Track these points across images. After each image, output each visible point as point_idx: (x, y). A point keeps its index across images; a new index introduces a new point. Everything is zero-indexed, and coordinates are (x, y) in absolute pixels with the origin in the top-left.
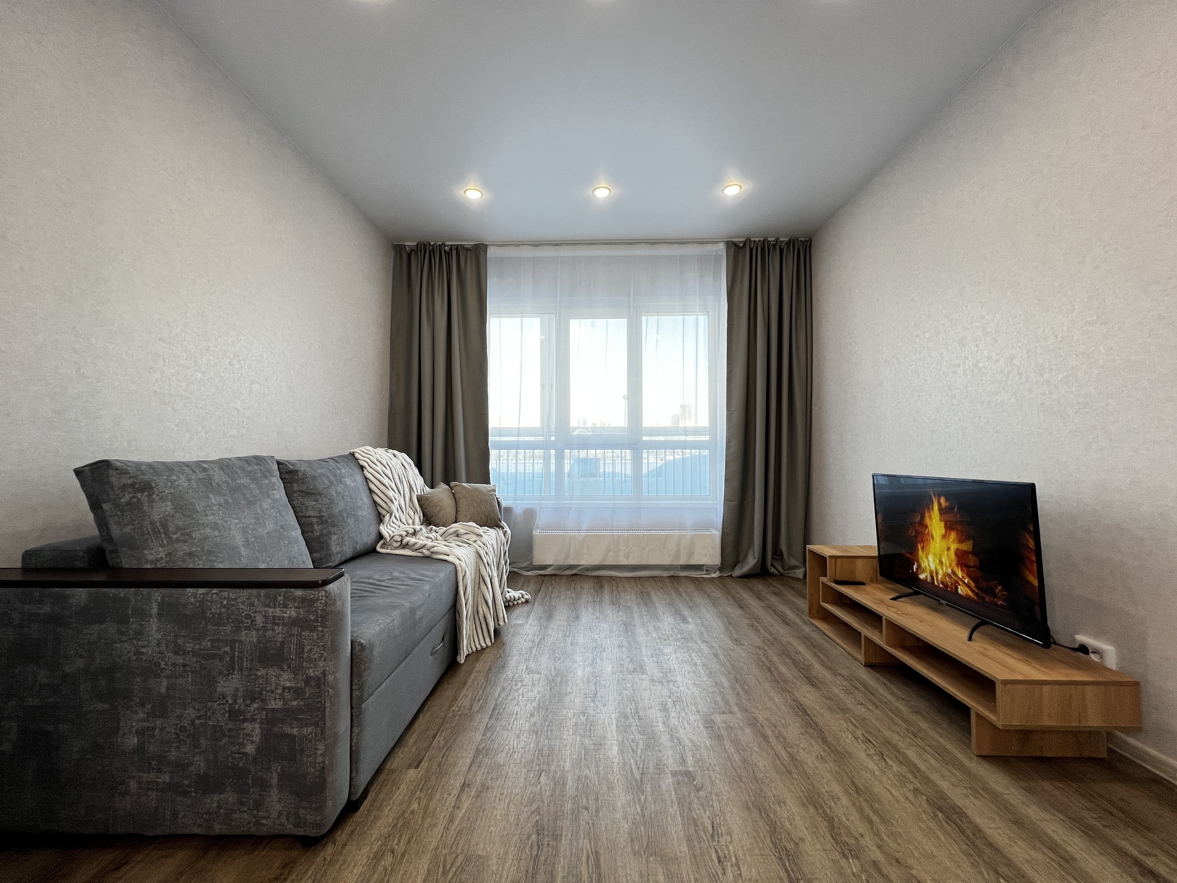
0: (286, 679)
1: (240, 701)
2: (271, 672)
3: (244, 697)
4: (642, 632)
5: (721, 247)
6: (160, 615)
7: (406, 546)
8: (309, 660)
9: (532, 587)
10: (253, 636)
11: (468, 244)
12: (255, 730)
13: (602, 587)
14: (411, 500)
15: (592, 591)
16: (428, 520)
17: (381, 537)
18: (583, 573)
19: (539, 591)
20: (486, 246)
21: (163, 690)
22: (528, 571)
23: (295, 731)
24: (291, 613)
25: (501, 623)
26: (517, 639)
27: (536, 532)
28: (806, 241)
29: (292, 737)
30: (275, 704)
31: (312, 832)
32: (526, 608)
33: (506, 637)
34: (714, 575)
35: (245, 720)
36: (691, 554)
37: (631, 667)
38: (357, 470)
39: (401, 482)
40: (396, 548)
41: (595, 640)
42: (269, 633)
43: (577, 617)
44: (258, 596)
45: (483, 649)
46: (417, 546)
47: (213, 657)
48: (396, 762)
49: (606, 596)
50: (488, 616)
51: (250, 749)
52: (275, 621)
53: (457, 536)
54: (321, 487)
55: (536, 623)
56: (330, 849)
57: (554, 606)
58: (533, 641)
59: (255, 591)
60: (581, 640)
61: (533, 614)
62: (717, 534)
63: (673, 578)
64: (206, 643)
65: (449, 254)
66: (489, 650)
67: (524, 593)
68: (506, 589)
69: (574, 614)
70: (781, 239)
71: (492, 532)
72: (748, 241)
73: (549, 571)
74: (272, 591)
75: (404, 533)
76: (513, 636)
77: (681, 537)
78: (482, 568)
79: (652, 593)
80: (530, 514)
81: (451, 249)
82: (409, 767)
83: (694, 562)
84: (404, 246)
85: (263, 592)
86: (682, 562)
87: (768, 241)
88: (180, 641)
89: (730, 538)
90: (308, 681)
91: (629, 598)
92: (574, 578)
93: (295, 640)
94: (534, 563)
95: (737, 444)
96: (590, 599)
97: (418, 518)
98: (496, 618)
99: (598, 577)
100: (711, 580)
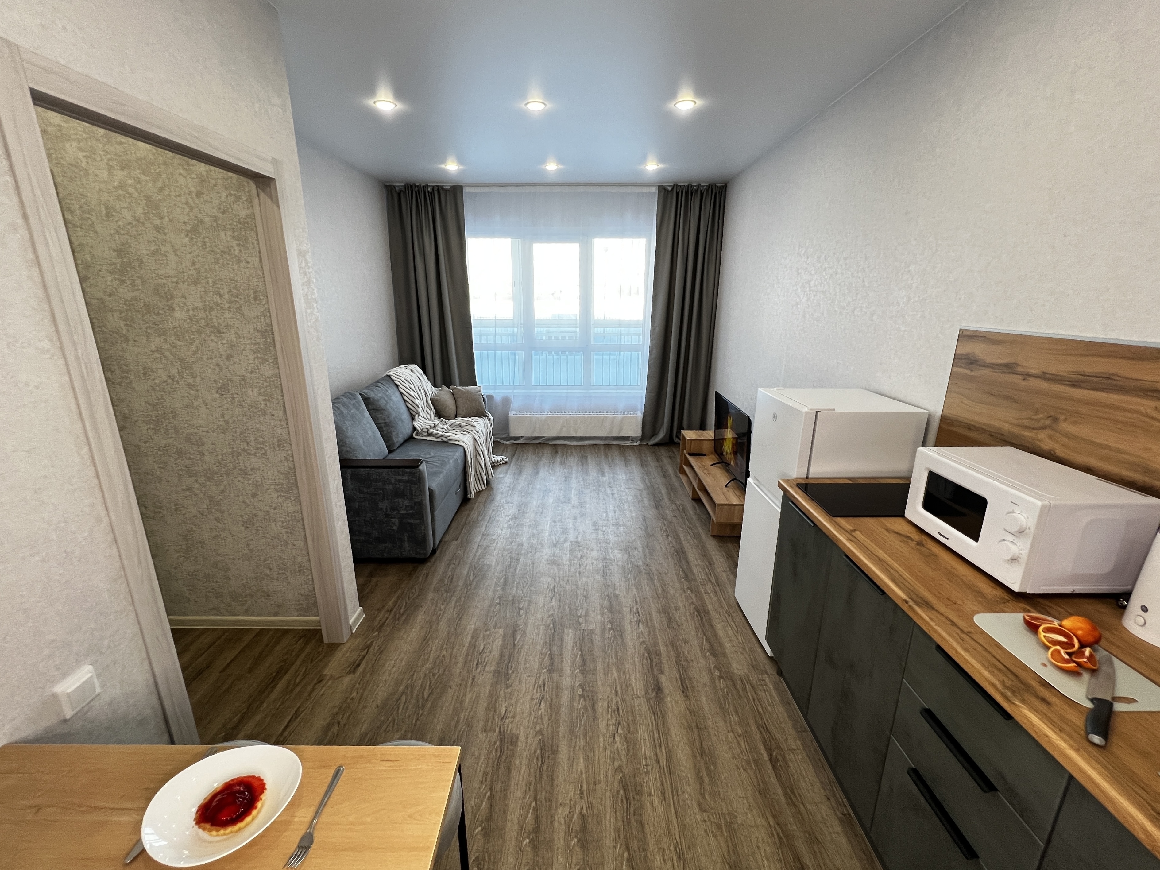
0: (407, 503)
1: (389, 511)
2: (400, 500)
3: (391, 509)
4: (575, 481)
5: (654, 190)
6: (351, 479)
7: (430, 435)
8: (415, 496)
9: (510, 452)
10: (391, 487)
11: (447, 186)
12: (397, 521)
13: (557, 452)
14: (427, 402)
15: (549, 455)
16: (439, 414)
17: (414, 429)
18: (547, 442)
19: (514, 455)
20: (461, 187)
21: (357, 507)
22: (507, 441)
23: (412, 521)
24: (406, 478)
25: (490, 477)
26: (500, 486)
27: (511, 414)
28: (723, 186)
29: (411, 524)
30: (402, 512)
31: (423, 556)
32: (505, 467)
33: (494, 485)
34: (635, 444)
35: (392, 518)
36: (621, 430)
37: (563, 500)
38: (395, 388)
39: (420, 391)
40: (425, 436)
41: (546, 486)
42: (398, 486)
43: (537, 473)
44: (391, 472)
45: (480, 491)
46: (438, 435)
47: (375, 494)
48: (447, 538)
49: (558, 460)
50: (482, 473)
51: (395, 528)
52: (400, 481)
53: (460, 427)
54: (382, 406)
55: (511, 476)
56: (429, 564)
57: (523, 466)
58: (509, 487)
59: (390, 470)
60: (538, 486)
61: (509, 471)
62: (640, 415)
63: (608, 446)
64: (372, 490)
65: (432, 194)
66: (483, 492)
67: (504, 457)
68: (492, 455)
69: (535, 471)
70: (703, 184)
71: (481, 421)
72: (675, 186)
73: (521, 441)
74: (397, 470)
75: (428, 427)
76: (498, 484)
77: (614, 418)
78: (477, 446)
79: (589, 457)
80: (506, 401)
81: (433, 190)
82: (453, 540)
83: (622, 435)
84: (394, 186)
85: (393, 470)
86: (614, 435)
87: (692, 186)
88: (361, 489)
89: (649, 419)
90: (415, 503)
91: (573, 461)
92: (539, 446)
93: (408, 488)
94: (511, 435)
95: (656, 352)
96: (548, 461)
97: (432, 413)
98: (487, 474)
99: (555, 445)
100: (632, 447)
